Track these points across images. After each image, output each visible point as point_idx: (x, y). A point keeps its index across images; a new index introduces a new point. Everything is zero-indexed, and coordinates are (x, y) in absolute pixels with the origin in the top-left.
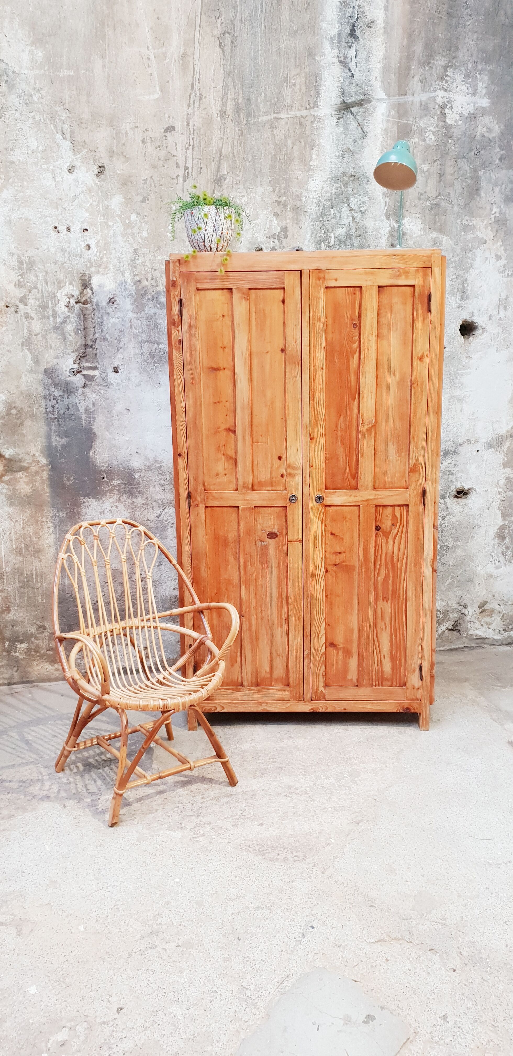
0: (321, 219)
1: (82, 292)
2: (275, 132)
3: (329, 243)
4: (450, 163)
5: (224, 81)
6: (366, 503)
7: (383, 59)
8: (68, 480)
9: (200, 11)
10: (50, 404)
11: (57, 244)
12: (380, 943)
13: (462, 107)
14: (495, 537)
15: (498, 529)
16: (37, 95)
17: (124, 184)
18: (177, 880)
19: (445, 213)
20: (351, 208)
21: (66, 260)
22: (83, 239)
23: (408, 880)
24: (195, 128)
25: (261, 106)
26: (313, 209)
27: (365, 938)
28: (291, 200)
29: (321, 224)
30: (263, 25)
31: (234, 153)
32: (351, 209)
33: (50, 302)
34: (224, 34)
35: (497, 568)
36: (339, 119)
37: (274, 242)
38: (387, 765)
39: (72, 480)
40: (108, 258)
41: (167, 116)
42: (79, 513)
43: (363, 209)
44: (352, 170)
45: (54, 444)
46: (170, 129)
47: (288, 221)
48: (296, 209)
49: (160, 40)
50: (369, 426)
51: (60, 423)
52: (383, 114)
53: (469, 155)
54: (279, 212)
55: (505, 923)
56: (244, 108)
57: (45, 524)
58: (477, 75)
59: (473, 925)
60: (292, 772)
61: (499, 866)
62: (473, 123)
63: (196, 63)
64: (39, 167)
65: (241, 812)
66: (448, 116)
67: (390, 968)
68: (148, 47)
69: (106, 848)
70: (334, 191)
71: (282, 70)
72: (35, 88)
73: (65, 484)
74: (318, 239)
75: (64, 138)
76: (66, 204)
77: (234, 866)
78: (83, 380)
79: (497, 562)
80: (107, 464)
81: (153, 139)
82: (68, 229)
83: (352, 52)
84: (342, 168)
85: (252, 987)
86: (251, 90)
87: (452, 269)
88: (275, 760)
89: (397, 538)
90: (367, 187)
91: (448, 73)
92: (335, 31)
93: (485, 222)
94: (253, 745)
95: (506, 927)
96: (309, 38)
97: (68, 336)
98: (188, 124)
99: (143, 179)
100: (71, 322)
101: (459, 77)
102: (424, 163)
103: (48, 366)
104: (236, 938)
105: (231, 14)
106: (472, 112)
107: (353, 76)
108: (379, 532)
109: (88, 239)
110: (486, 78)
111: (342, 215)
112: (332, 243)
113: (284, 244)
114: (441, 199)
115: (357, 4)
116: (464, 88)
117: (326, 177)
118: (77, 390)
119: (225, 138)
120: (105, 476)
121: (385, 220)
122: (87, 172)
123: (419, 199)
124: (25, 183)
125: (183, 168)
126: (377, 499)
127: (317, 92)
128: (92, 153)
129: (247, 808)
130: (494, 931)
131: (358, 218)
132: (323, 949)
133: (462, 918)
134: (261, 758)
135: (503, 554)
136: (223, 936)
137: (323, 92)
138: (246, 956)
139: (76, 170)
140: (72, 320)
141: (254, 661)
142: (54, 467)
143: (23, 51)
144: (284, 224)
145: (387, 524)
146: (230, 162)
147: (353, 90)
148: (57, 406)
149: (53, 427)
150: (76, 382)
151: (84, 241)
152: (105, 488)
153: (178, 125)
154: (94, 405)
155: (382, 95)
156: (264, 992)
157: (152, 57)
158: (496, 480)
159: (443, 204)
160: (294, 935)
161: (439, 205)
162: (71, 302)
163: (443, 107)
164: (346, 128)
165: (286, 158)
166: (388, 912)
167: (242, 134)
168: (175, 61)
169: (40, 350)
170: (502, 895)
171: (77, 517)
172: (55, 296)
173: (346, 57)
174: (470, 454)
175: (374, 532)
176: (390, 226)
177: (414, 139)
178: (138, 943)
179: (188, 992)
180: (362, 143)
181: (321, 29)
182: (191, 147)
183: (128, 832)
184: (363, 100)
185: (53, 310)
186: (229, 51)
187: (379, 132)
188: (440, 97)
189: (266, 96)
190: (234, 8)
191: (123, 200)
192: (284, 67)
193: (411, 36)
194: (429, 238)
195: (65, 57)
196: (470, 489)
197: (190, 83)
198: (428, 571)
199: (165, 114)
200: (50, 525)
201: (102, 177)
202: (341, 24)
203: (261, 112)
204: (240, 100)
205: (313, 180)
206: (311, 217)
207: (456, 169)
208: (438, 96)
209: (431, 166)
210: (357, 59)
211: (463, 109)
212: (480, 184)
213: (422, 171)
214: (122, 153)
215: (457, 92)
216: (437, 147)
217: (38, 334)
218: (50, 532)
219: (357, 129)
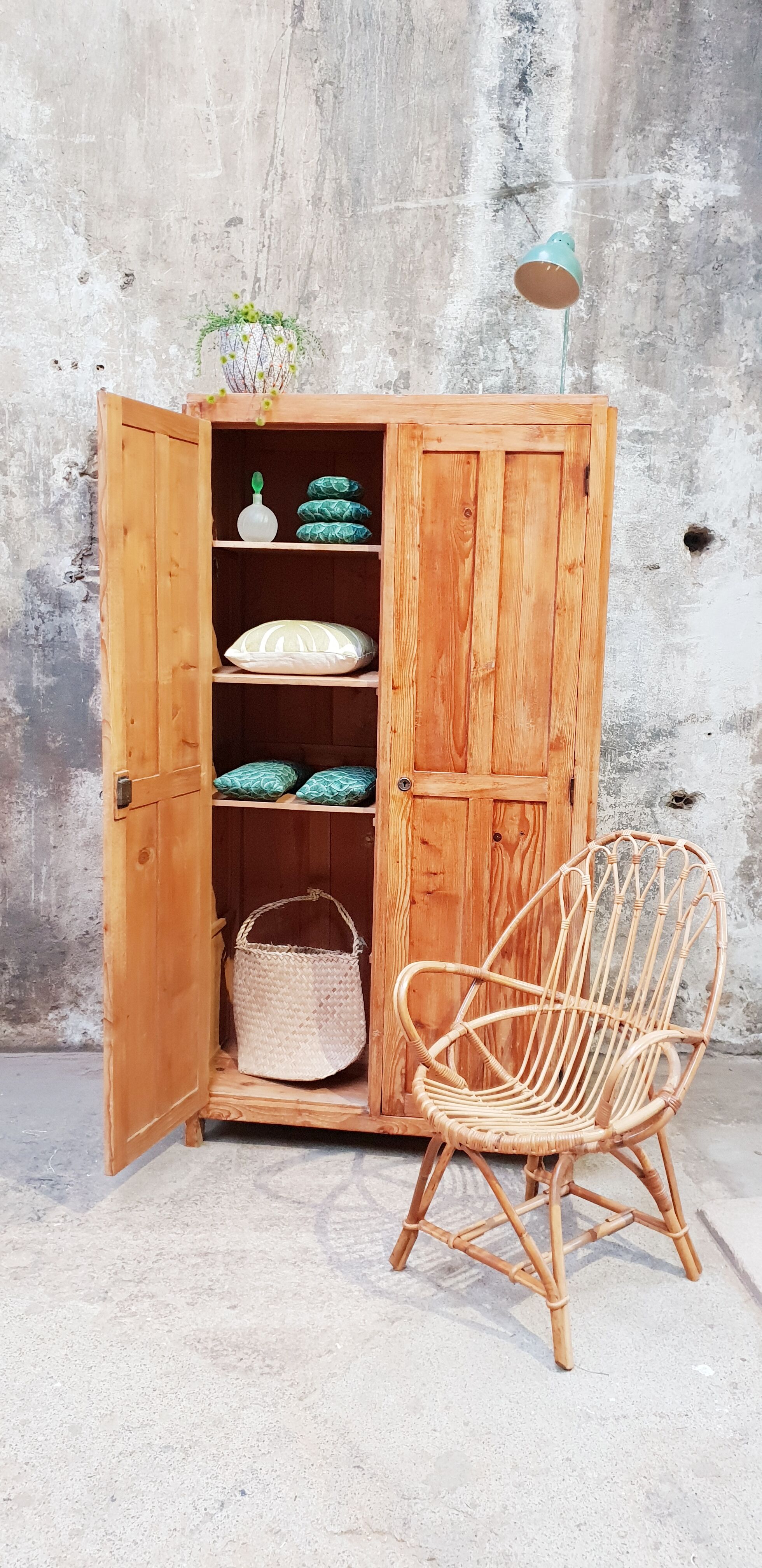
0: (463, 361)
2: (396, 229)
4: (675, 280)
5: (320, 153)
6: (478, 795)
7: (569, 124)
8: (54, 741)
9: (288, 51)
10: (32, 624)
11: (57, 386)
12: (348, 1536)
13: (695, 197)
14: (737, 875)
15: (742, 862)
16: (40, 169)
17: (161, 301)
19: (664, 358)
20: (511, 345)
21: (68, 410)
22: (95, 380)
24: (273, 220)
25: (376, 190)
26: (451, 345)
28: (417, 331)
29: (464, 368)
30: (383, 70)
31: (330, 259)
32: (512, 348)
33: (41, 472)
34: (323, 85)
35: (739, 926)
36: (497, 211)
39: (58, 742)
41: (231, 202)
42: (67, 793)
43: (530, 348)
45: (35, 685)
46: (235, 222)
47: (412, 363)
48: (424, 345)
49: (225, 93)
50: (486, 672)
51: (46, 653)
52: (567, 205)
53: (705, 269)
54: (397, 349)
56: (350, 193)
57: (15, 806)
58: (721, 148)
62: (712, 220)
63: (279, 126)
66: (672, 210)
68: (208, 103)
70: (485, 319)
71: (410, 138)
72: (36, 160)
73: (49, 748)
75: (76, 233)
76: (73, 328)
78: (84, 591)
79: (738, 916)
81: (208, 236)
82: (75, 366)
83: (521, 113)
84: (499, 286)
86: (362, 166)
87: (672, 445)
89: (528, 855)
91: (673, 146)
92: (496, 81)
93: (730, 373)
96: (454, 91)
97: (66, 523)
98: (263, 215)
99: (191, 293)
100: (71, 503)
101: (691, 152)
102: (631, 280)
103: (34, 567)
105: (334, 56)
106: (711, 204)
107: (520, 148)
108: (499, 844)
109: (103, 380)
110: (735, 153)
111: (498, 357)
114: (658, 336)
115: (531, 41)
116: (699, 168)
117: (474, 298)
118: (75, 605)
119: (319, 236)
121: (566, 366)
122: (107, 282)
123: (622, 334)
124: (15, 296)
125: (251, 280)
126: (497, 789)
127: (464, 171)
128: (116, 255)
131: (522, 362)
135: (749, 904)
137: (473, 171)
139: (90, 280)
140: (73, 499)
142: (34, 720)
143: (23, 106)
144: (404, 367)
145: (511, 831)
146: (325, 271)
147: (521, 167)
148: (43, 627)
149: (35, 659)
150: (73, 593)
151: (97, 383)
153: (248, 216)
155: (567, 177)
157: (213, 117)
158: (740, 782)
159: (661, 343)
161: (654, 346)
162: (73, 474)
163: (664, 196)
164: (508, 225)
165: (411, 268)
166: (382, 1481)
167: (345, 231)
168: (248, 123)
169: (23, 542)
171: (63, 798)
172: (49, 464)
173: (510, 120)
174: (696, 737)
175: (490, 844)
176: (573, 375)
177: (616, 243)
181: (473, 78)
182: (266, 249)
184: (536, 184)
185: (46, 484)
186: (331, 109)
188: (660, 179)
189: (384, 175)
190: (340, 46)
191: (159, 324)
193: (614, 90)
194: (637, 395)
195: (83, 115)
196: (695, 794)
197: (269, 156)
199: (228, 199)
200: (22, 808)
201: (130, 289)
202: (505, 70)
203: (376, 200)
204: (344, 181)
205: (453, 302)
206: (448, 357)
207: (683, 290)
208: (656, 179)
209: (643, 285)
210: (529, 122)
211: (697, 199)
212: (722, 315)
213: (628, 292)
214: (161, 255)
215: (687, 174)
216: (653, 257)
217: (21, 518)
218: (22, 819)
219: (526, 227)
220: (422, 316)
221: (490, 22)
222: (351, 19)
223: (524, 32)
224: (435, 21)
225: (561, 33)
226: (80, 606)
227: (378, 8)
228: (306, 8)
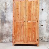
10: (2, 14)
14: (46, 30)
35: (46, 33)
103: (2, 10)
126: (33, 21)
141: (20, 39)
142: (1, 20)
145: (34, 24)
154: (6, 14)
196: (43, 25)
198: (38, 29)
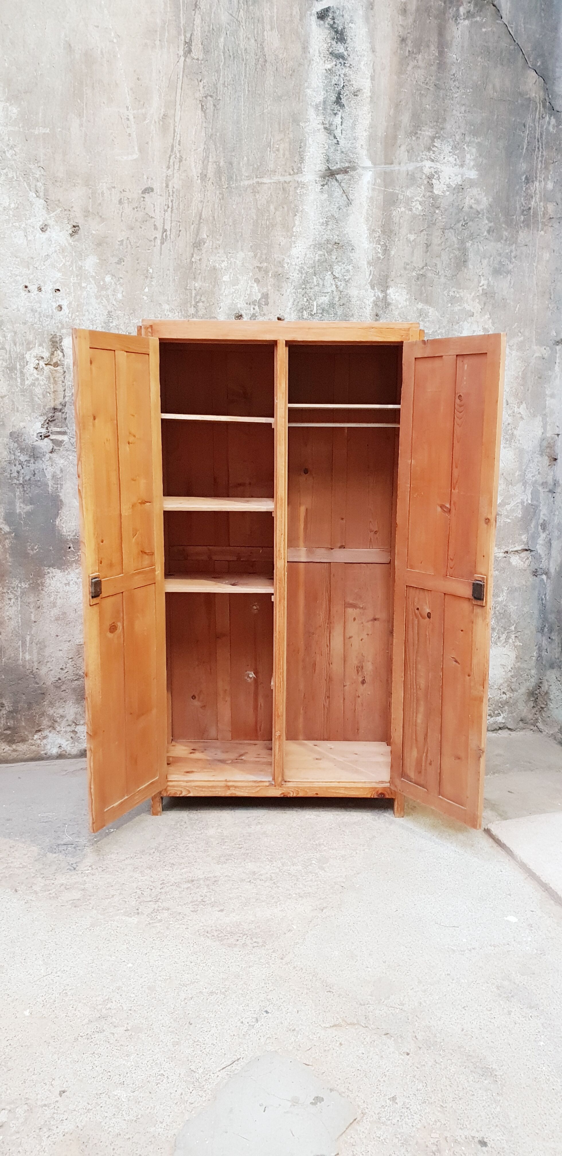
0: (303, 286)
1: (52, 354)
2: (257, 196)
3: (311, 311)
4: (438, 233)
5: (205, 144)
7: (369, 128)
8: (32, 549)
9: (181, 73)
10: (15, 469)
11: (27, 304)
12: (335, 1028)
13: (450, 178)
16: (10, 151)
17: (99, 244)
18: (130, 965)
19: (431, 284)
20: (334, 276)
21: (36, 320)
22: (54, 300)
23: (369, 966)
24: (174, 190)
25: (243, 170)
26: (295, 276)
27: (320, 1023)
28: (272, 266)
29: (304, 291)
31: (214, 217)
32: (335, 278)
33: (18, 364)
34: (206, 97)
36: (323, 185)
37: (254, 309)
38: (358, 851)
39: (36, 549)
40: (80, 320)
41: (145, 177)
42: (42, 584)
43: (347, 278)
44: (337, 237)
45: (18, 511)
46: (148, 190)
47: (270, 288)
48: (277, 276)
49: (139, 101)
51: (25, 489)
52: (368, 182)
53: (457, 226)
54: (260, 278)
55: (464, 1008)
56: (226, 172)
57: (6, 595)
58: (465, 146)
59: (430, 1011)
60: (259, 858)
61: (463, 953)
62: (460, 194)
63: (177, 125)
64: (11, 225)
65: (202, 898)
66: (435, 187)
67: (343, 1052)
68: (127, 107)
69: (57, 933)
70: (317, 258)
71: (265, 135)
72: (8, 145)
73: (29, 554)
74: (300, 306)
75: (37, 197)
76: (38, 264)
77: (190, 952)
78: (51, 445)
80: (74, 533)
81: (130, 200)
82: (40, 289)
83: (337, 120)
84: (325, 236)
85: (201, 1071)
86: (233, 154)
88: (241, 846)
90: (351, 255)
91: (435, 144)
92: (321, 98)
93: (473, 294)
94: (219, 830)
95: (464, 1012)
96: (293, 104)
97: (36, 399)
98: (167, 186)
99: (119, 240)
100: (40, 385)
101: (447, 148)
102: (411, 233)
103: (14, 430)
104: (188, 1023)
105: (213, 77)
106: (459, 183)
107: (338, 143)
109: (60, 300)
110: (474, 150)
111: (326, 284)
112: (315, 311)
113: (265, 311)
114: (427, 269)
115: (344, 72)
116: (451, 159)
117: (310, 244)
118: (44, 455)
119: (206, 201)
120: (72, 546)
121: (370, 290)
122: (61, 231)
123: (405, 269)
125: (161, 230)
127: (301, 158)
128: (66, 213)
129: (208, 894)
130: (451, 1016)
131: (342, 287)
132: (276, 1034)
133: (421, 1003)
134: (226, 844)
136: (174, 1020)
137: (307, 158)
138: (196, 1040)
139: (49, 230)
140: (41, 382)
142: (17, 535)
144: (265, 290)
146: (210, 225)
147: (338, 157)
148: (22, 471)
149: (18, 493)
150: (43, 447)
151: (55, 302)
152: (70, 558)
153: (157, 186)
154: (62, 471)
155: (368, 163)
156: (212, 1075)
157: (131, 117)
159: (429, 275)
160: (247, 1020)
161: (425, 276)
162: (40, 364)
163: (430, 177)
164: (330, 195)
165: (268, 223)
166: (346, 997)
168: (155, 122)
169: (6, 413)
170: (463, 981)
171: (40, 588)
172: (24, 358)
173: (331, 125)
176: (375, 296)
177: (400, 208)
178: (85, 1027)
179: (134, 1075)
180: (347, 210)
181: (306, 95)
182: (170, 209)
183: (82, 917)
184: (348, 167)
185: (21, 372)
186: (212, 114)
187: (364, 200)
188: (428, 166)
189: (248, 160)
190: (217, 71)
191: (98, 261)
192: (267, 132)
193: (397, 106)
194: (415, 309)
195: (40, 114)
197: (170, 145)
199: (143, 174)
200: (11, 596)
201: (76, 236)
202: (327, 91)
203: (243, 177)
204: (222, 164)
205: (296, 247)
206: (293, 284)
207: (443, 239)
208: (425, 166)
209: (418, 236)
210: (343, 126)
211: (451, 180)
212: (468, 255)
213: (408, 240)
214: (98, 213)
215: (444, 163)
216: (424, 217)
217: (5, 396)
218: (12, 603)
219: (342, 196)
220: (276, 256)
221: (316, 58)
222: (224, 53)
223: (339, 66)
224: (280, 56)
225: (363, 68)
226: (48, 455)
227: (242, 46)
228: (193, 44)
